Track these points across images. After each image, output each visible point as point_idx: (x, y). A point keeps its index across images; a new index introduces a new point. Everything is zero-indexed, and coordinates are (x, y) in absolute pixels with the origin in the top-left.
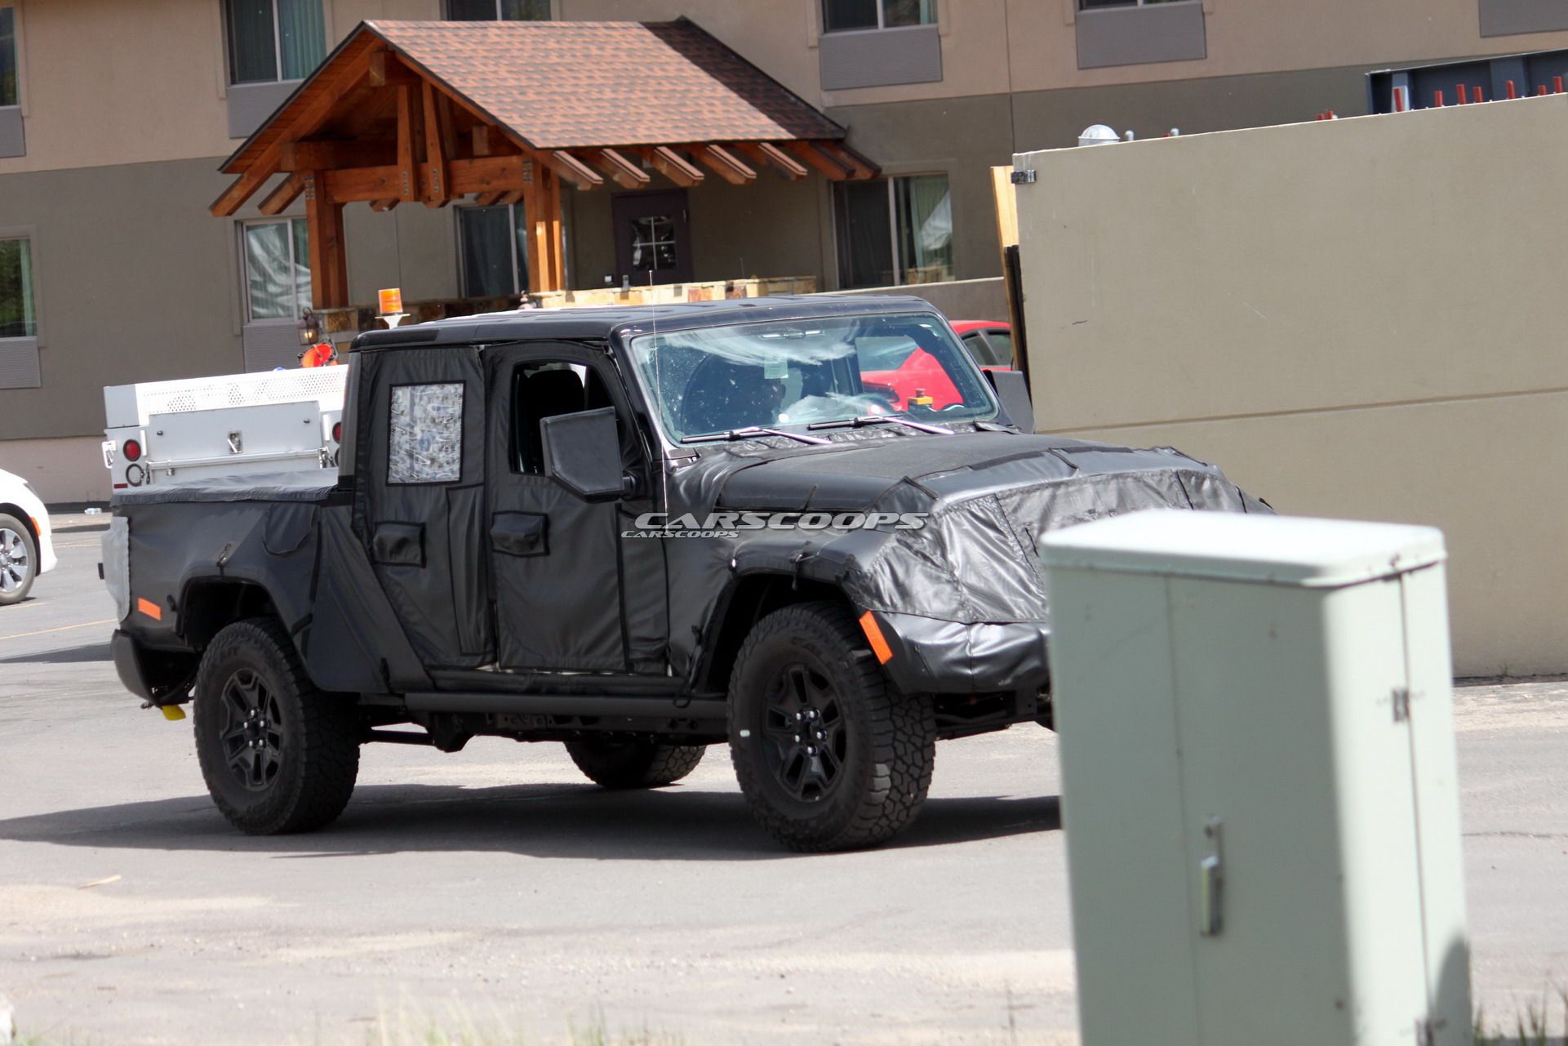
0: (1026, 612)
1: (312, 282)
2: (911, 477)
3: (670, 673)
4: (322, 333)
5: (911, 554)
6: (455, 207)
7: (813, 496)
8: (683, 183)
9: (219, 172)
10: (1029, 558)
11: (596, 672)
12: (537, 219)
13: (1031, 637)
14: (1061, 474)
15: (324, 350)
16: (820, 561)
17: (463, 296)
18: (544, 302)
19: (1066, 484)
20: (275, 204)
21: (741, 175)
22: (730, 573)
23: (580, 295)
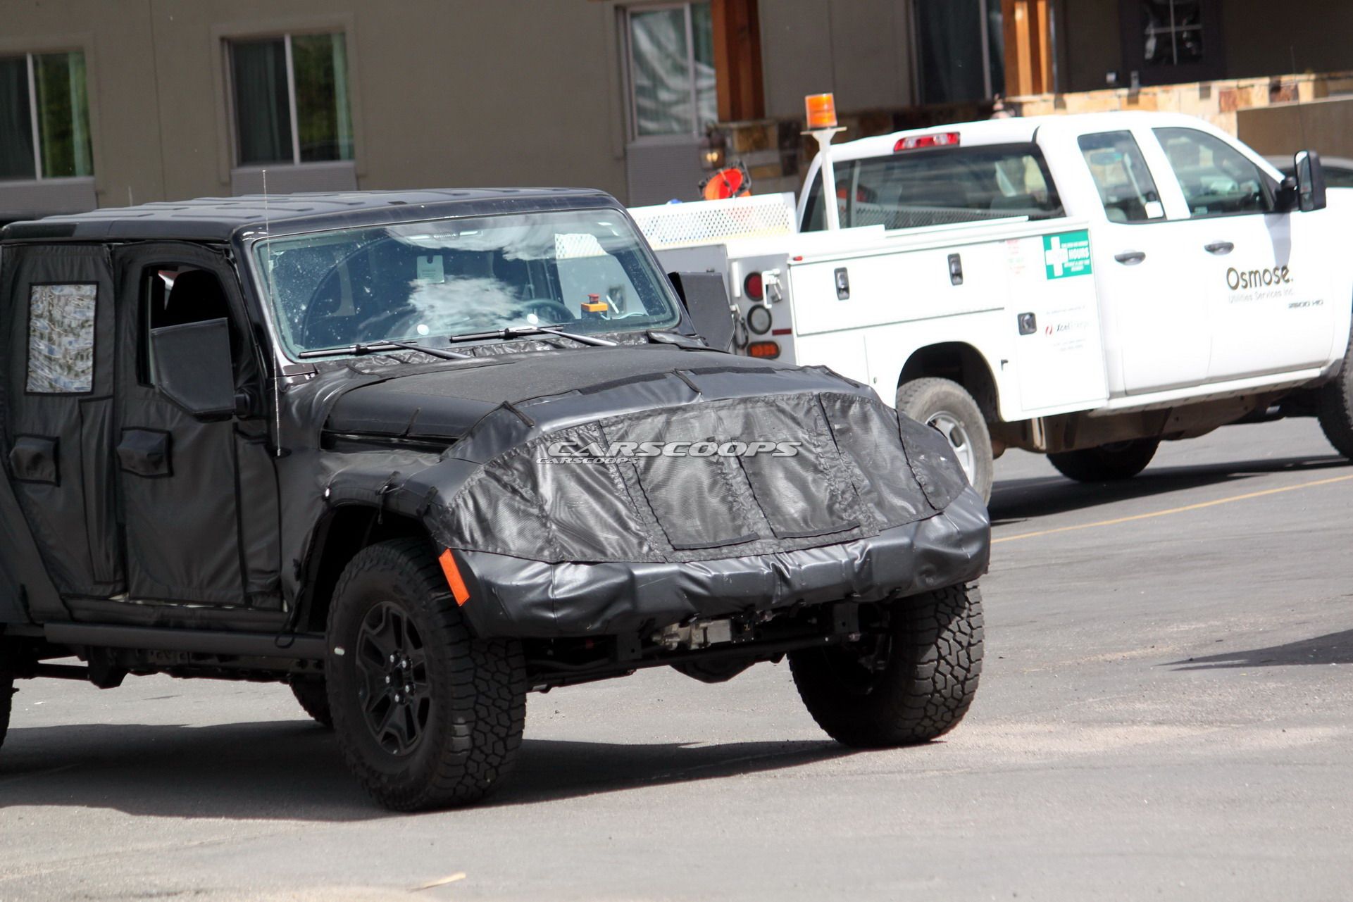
0: (618, 548)
1: (718, 87)
2: (511, 402)
3: (286, 608)
4: (731, 154)
5: (499, 487)
7: (415, 422)
10: (631, 491)
11: (219, 606)
13: (622, 578)
14: (680, 400)
15: (733, 177)
16: (404, 493)
17: (917, 103)
18: (1025, 109)
19: (684, 409)
22: (324, 503)
23: (1072, 99)
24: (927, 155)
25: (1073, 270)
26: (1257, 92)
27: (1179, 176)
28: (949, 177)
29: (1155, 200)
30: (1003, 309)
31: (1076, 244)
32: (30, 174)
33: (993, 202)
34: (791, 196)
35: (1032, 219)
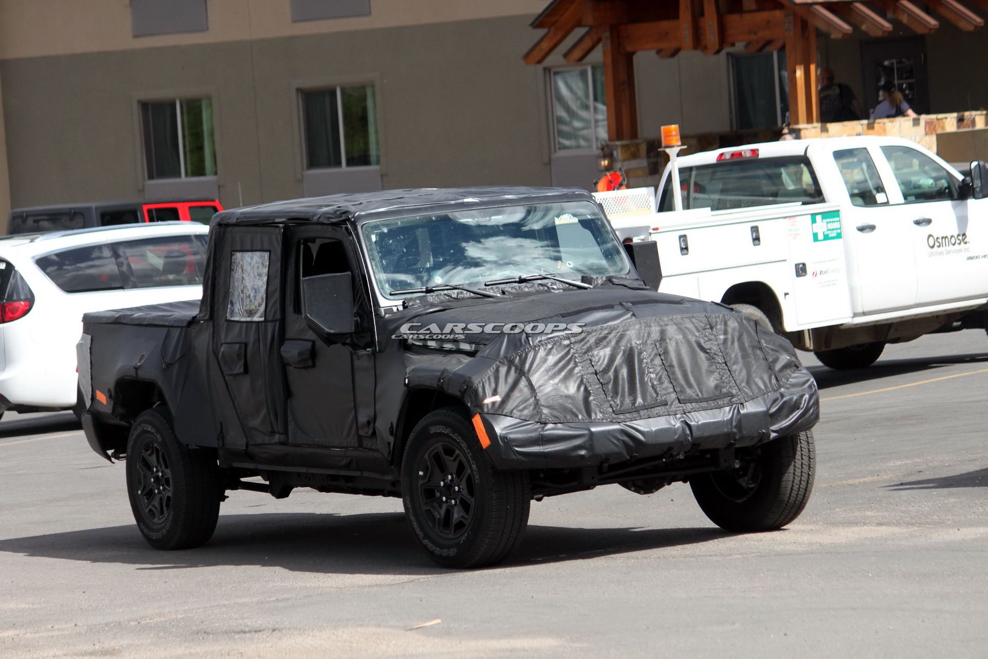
1: (608, 119)
4: (616, 161)
6: (728, 54)
8: (920, 31)
9: (530, 29)
12: (796, 63)
15: (616, 178)
17: (735, 128)
18: (802, 133)
20: (577, 53)
21: (971, 23)
23: (833, 127)
24: (738, 162)
25: (830, 236)
26: (949, 122)
27: (897, 176)
28: (755, 177)
29: (882, 192)
30: (785, 260)
31: (832, 220)
32: (178, 175)
33: (781, 192)
34: (652, 189)
35: (804, 203)
